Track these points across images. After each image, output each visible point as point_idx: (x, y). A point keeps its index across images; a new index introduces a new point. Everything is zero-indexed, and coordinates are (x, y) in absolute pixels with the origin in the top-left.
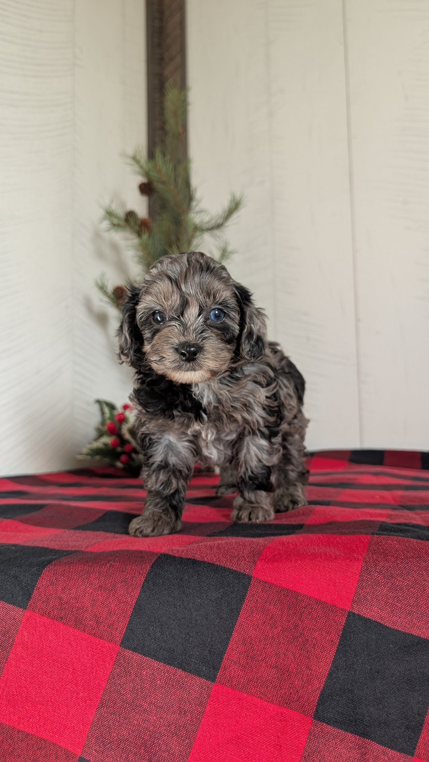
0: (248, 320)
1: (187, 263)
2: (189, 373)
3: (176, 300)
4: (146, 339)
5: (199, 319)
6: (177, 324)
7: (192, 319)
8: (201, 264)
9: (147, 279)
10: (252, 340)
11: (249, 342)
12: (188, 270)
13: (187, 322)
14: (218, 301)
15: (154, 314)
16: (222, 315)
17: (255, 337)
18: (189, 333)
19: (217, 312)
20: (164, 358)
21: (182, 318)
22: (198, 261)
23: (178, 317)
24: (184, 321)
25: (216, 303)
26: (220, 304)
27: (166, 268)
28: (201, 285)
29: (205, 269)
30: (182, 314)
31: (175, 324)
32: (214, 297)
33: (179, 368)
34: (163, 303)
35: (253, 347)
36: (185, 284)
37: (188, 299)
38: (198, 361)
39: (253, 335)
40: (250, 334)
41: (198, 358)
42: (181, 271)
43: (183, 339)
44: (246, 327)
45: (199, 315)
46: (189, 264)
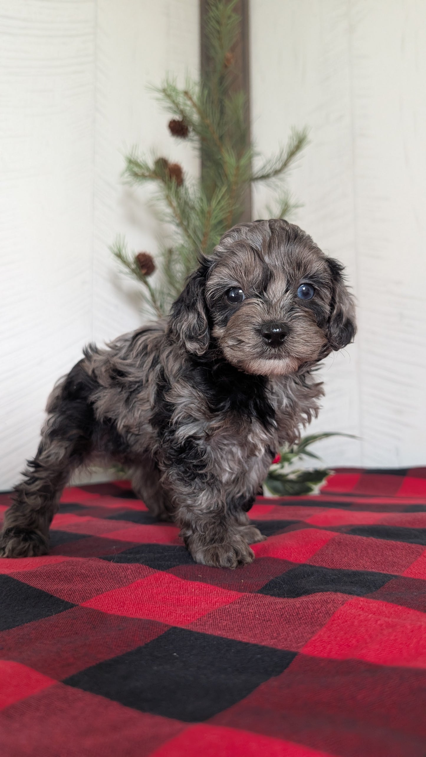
0: (337, 299)
1: (269, 231)
2: (272, 361)
3: (257, 273)
4: (217, 324)
5: (287, 295)
6: (260, 301)
7: (279, 294)
8: (287, 231)
9: (220, 251)
10: (341, 324)
11: (338, 325)
12: (272, 238)
13: (271, 299)
14: (308, 274)
15: (228, 292)
16: (311, 292)
17: (344, 319)
18: (276, 310)
19: (304, 289)
20: (243, 342)
21: (265, 294)
22: (283, 229)
23: (260, 293)
24: (268, 297)
25: (305, 277)
26: (311, 277)
27: (244, 237)
28: (289, 255)
29: (292, 236)
30: (265, 289)
31: (257, 302)
32: (305, 270)
33: (261, 355)
34: (242, 278)
35: (342, 331)
36: (269, 256)
37: (273, 271)
38: (286, 346)
39: (342, 318)
40: (340, 315)
41: (286, 341)
42: (264, 240)
43: (267, 317)
44: (336, 308)
45: (287, 291)
46: (272, 232)
